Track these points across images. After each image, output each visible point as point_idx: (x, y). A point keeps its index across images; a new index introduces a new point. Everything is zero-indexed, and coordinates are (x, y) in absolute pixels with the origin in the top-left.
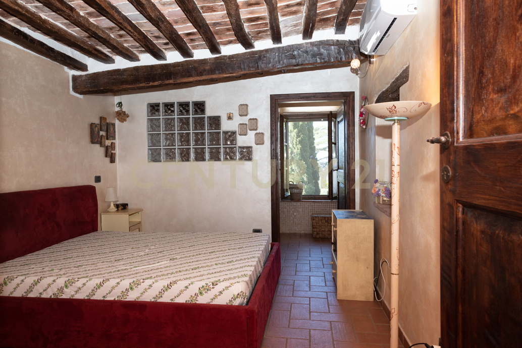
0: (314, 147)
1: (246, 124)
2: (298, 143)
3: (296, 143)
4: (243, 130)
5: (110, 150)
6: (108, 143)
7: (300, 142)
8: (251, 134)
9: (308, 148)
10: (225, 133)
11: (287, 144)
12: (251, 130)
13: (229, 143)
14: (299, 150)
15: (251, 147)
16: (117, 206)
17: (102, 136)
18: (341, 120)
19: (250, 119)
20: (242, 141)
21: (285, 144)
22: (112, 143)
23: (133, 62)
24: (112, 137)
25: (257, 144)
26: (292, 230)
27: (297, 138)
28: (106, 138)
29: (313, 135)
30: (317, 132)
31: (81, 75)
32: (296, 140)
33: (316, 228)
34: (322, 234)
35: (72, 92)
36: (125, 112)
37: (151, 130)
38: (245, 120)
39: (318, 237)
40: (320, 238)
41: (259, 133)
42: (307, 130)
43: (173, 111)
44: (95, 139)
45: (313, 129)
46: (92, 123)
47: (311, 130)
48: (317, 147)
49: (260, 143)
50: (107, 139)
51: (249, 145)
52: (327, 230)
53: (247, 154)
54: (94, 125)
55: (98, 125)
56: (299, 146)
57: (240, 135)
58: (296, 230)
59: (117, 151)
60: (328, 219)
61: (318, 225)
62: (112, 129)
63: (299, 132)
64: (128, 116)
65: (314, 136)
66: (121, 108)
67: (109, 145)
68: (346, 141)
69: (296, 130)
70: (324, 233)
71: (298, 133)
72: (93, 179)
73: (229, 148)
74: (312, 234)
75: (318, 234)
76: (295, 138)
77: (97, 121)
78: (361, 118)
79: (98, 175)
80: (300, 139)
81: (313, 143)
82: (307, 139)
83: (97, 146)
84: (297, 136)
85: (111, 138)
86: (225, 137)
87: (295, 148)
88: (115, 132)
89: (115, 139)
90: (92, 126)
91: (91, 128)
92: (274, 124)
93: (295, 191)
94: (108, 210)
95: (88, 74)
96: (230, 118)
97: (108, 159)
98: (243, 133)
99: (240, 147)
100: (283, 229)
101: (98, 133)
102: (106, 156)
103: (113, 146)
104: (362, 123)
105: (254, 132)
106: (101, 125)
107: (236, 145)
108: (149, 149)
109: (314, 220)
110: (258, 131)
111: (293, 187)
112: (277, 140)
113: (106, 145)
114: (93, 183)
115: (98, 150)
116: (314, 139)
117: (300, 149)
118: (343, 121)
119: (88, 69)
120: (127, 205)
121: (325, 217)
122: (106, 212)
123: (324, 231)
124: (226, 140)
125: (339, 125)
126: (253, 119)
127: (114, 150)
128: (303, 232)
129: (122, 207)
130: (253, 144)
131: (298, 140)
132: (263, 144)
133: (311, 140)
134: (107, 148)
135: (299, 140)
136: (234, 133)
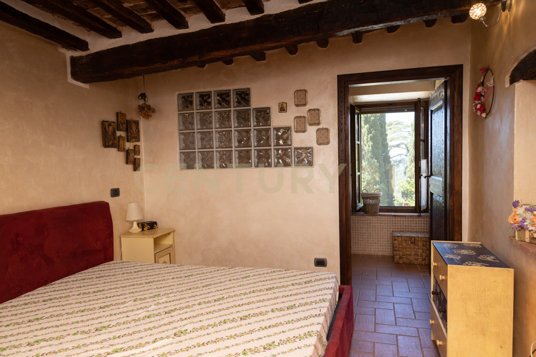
0: (387, 144)
1: (304, 117)
2: (369, 140)
3: (367, 139)
4: (301, 125)
5: (132, 155)
6: (129, 146)
7: (372, 139)
8: (312, 130)
9: (380, 145)
10: (277, 129)
11: (359, 143)
12: (311, 125)
13: (281, 142)
14: (370, 148)
15: (311, 148)
16: (142, 225)
17: (120, 137)
18: (439, 109)
19: (310, 110)
20: (298, 140)
21: (357, 142)
22: (135, 146)
23: (145, 34)
24: (135, 138)
25: (319, 144)
26: (366, 251)
27: (368, 134)
28: (126, 140)
29: (385, 131)
30: (390, 127)
31: (81, 57)
32: (368, 137)
33: (399, 251)
34: (407, 259)
35: (71, 80)
36: (149, 106)
37: (184, 128)
38: (303, 111)
39: (401, 262)
40: (404, 263)
41: (323, 129)
42: (379, 126)
43: (209, 104)
44: (109, 140)
45: (385, 124)
46: (104, 121)
47: (383, 125)
48: (390, 144)
49: (324, 142)
50: (128, 141)
51: (308, 145)
52: (413, 253)
53: (305, 158)
54: (107, 124)
55: (112, 124)
56: (371, 143)
57: (296, 132)
58: (371, 251)
59: (143, 156)
60: (415, 240)
61: (401, 246)
62: (134, 128)
63: (371, 127)
64: (154, 111)
65: (387, 132)
66: (145, 100)
67: (132, 148)
68: (448, 137)
69: (367, 126)
70: (409, 257)
71: (370, 129)
72: (109, 193)
73: (282, 150)
74: (393, 257)
75: (401, 258)
76: (366, 135)
77: (112, 118)
78: (477, 102)
79: (115, 187)
80: (371, 135)
81: (386, 140)
82: (379, 135)
83: (113, 151)
84: (368, 132)
85: (134, 140)
86: (277, 135)
87: (366, 145)
88: (139, 132)
89: (139, 140)
90: (104, 125)
91: (102, 128)
92: (343, 116)
93: (370, 201)
94: (130, 231)
95: (89, 55)
96: (282, 109)
97: (130, 167)
98: (300, 129)
99: (296, 149)
100: (356, 248)
101: (114, 133)
102: (127, 163)
103: (136, 150)
104: (479, 109)
105: (315, 128)
106: (118, 124)
107: (291, 145)
108: (181, 153)
109: (395, 240)
110: (320, 127)
111: (367, 197)
112: (346, 138)
113: (127, 148)
114: (107, 198)
115: (115, 156)
116: (387, 135)
117: (372, 147)
118: (443, 110)
119: (89, 47)
120: (155, 223)
121: (411, 237)
122: (128, 233)
123: (410, 255)
124: (278, 138)
125: (433, 116)
126: (314, 110)
127: (139, 154)
128: (380, 253)
129: (149, 226)
130: (314, 144)
131: (369, 136)
132: (328, 143)
133: (383, 136)
134: (128, 153)
135: (371, 137)
136: (287, 129)
